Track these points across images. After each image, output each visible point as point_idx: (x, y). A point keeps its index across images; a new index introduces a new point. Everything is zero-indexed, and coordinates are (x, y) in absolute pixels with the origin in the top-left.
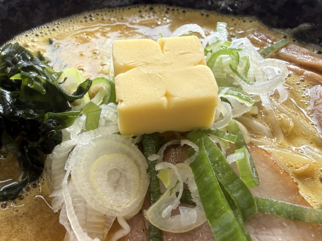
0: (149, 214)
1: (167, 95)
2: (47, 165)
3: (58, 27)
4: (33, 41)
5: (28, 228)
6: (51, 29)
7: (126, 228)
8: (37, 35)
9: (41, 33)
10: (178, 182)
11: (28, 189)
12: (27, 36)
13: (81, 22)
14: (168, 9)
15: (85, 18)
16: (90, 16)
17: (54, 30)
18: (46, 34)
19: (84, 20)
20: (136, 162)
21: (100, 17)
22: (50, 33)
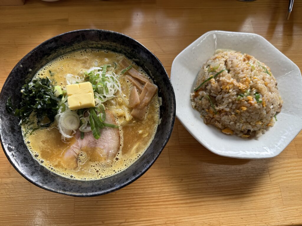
0: (80, 129)
1: (80, 103)
2: (55, 119)
3: (51, 64)
4: (44, 72)
5: (53, 133)
6: (49, 65)
7: (75, 132)
8: (45, 69)
9: (46, 68)
10: (86, 122)
11: (51, 124)
12: (41, 70)
13: (60, 60)
14: (92, 50)
15: (61, 58)
16: (63, 57)
17: (50, 66)
18: (48, 68)
19: (60, 59)
20: (76, 117)
21: (66, 57)
22: (49, 67)
